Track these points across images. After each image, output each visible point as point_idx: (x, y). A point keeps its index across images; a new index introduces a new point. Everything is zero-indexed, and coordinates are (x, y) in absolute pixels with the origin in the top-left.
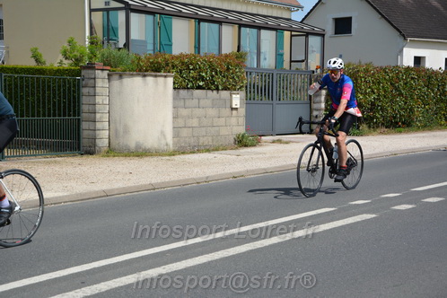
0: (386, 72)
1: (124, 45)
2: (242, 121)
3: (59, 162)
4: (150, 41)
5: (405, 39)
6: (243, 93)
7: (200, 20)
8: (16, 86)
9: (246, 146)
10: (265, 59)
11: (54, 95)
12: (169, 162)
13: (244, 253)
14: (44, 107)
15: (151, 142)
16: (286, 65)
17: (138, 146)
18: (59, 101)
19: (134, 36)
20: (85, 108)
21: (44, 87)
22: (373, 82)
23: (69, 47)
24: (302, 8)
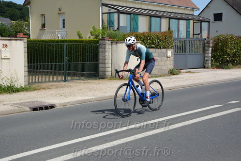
1: (117, 29)
2: (172, 63)
3: (90, 83)
4: (129, 26)
6: (172, 50)
7: (151, 16)
8: (71, 48)
9: (174, 74)
10: (181, 34)
11: (87, 52)
14: (83, 58)
16: (191, 36)
18: (90, 55)
19: (121, 24)
20: (100, 58)
21: (83, 48)
22: (235, 44)
23: (93, 30)
24: (199, 9)
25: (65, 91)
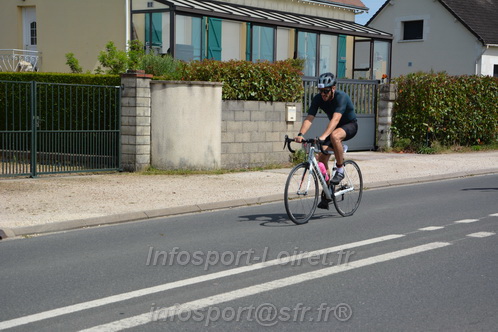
0: (461, 83)
1: (169, 51)
3: (95, 180)
4: (197, 46)
5: (484, 45)
6: (300, 105)
7: (252, 23)
8: (50, 95)
10: (325, 67)
11: (91, 105)
12: (217, 182)
13: (300, 284)
14: (79, 119)
15: (196, 158)
16: (348, 74)
17: (183, 163)
18: (96, 112)
19: (179, 40)
20: (124, 120)
21: (80, 96)
22: (447, 94)
23: (107, 53)
24: (367, 9)
25: (32, 199)
